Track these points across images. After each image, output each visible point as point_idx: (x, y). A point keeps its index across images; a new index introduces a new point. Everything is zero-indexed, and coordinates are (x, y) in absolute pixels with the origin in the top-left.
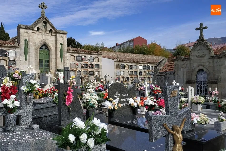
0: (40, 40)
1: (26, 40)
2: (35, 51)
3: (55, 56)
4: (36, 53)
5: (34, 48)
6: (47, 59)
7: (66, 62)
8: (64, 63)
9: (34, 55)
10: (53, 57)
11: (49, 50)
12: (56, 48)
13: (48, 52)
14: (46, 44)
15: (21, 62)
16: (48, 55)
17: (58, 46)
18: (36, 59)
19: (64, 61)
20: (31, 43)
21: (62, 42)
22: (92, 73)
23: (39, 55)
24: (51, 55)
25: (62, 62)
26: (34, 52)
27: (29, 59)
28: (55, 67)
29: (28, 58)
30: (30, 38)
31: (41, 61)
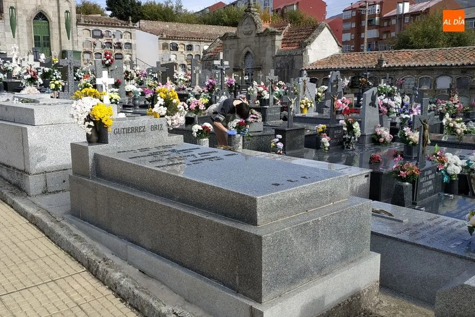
0: (34, 7)
1: (12, 8)
2: (27, 24)
3: (58, 30)
4: (29, 26)
5: (25, 18)
6: (46, 35)
7: (75, 39)
8: (73, 40)
9: (25, 30)
10: (55, 32)
11: (48, 22)
12: (59, 18)
13: (47, 25)
14: (43, 13)
15: (7, 40)
16: (47, 30)
17: (63, 15)
18: (29, 34)
19: (73, 37)
20: (19, 12)
21: (68, 9)
22: (120, 56)
23: (33, 28)
24: (52, 28)
25: (69, 39)
26: (25, 25)
27: (18, 36)
28: (59, 46)
29: (16, 34)
30: (18, 4)
31: (37, 38)
